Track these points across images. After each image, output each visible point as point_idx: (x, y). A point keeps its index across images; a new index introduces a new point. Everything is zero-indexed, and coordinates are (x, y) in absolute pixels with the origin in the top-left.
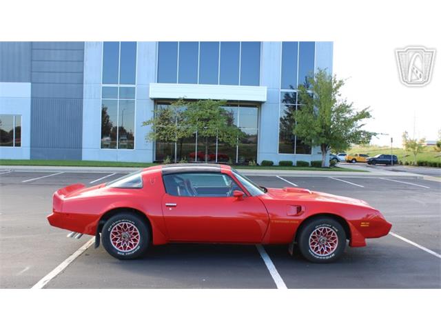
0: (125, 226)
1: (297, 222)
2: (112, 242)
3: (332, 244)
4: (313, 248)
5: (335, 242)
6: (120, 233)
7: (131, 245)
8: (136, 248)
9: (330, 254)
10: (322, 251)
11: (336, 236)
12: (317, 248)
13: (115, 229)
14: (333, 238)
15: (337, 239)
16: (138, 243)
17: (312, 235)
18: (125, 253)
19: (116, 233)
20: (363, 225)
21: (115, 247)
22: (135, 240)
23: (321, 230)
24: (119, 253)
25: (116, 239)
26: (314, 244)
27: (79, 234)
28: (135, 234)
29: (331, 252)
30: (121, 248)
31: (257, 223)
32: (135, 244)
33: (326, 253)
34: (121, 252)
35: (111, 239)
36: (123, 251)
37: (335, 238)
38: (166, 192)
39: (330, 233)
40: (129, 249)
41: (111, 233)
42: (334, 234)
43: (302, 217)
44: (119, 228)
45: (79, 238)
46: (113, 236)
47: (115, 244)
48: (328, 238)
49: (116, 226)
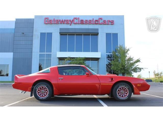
0: (43, 87)
1: (112, 84)
2: (37, 94)
3: (126, 93)
4: (119, 95)
5: (128, 92)
6: (41, 90)
7: (45, 95)
8: (47, 96)
9: (126, 98)
10: (122, 96)
11: (128, 90)
12: (120, 95)
13: (39, 89)
14: (126, 91)
15: (128, 91)
16: (48, 94)
17: (118, 90)
18: (42, 98)
19: (39, 90)
20: (138, 85)
21: (39, 96)
22: (46, 93)
23: (121, 87)
24: (40, 98)
25: (39, 93)
26: (119, 93)
27: (25, 92)
28: (46, 90)
29: (126, 97)
30: (41, 96)
31: (96, 86)
32: (46, 95)
33: (124, 97)
34: (41, 98)
35: (37, 93)
36: (42, 97)
37: (127, 91)
38: (59, 74)
39: (125, 89)
40: (44, 96)
41: (37, 90)
42: (127, 89)
43: (114, 82)
44: (40, 88)
45: (24, 93)
46: (38, 91)
47: (38, 94)
48: (124, 91)
49: (39, 87)
